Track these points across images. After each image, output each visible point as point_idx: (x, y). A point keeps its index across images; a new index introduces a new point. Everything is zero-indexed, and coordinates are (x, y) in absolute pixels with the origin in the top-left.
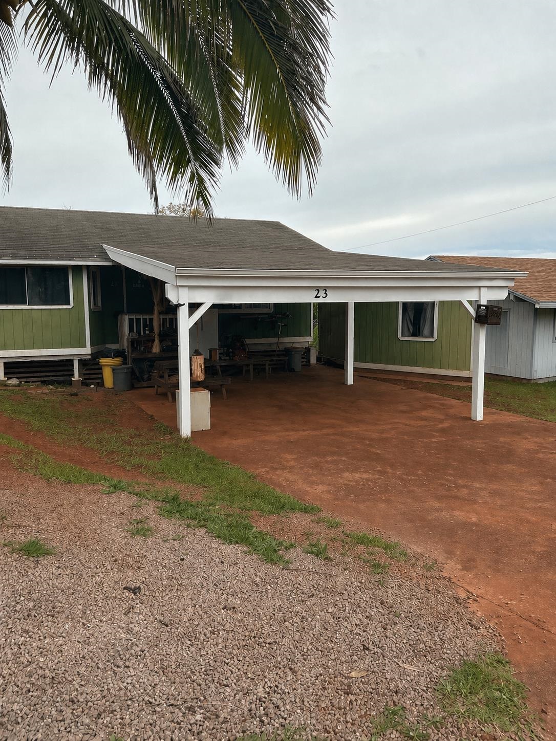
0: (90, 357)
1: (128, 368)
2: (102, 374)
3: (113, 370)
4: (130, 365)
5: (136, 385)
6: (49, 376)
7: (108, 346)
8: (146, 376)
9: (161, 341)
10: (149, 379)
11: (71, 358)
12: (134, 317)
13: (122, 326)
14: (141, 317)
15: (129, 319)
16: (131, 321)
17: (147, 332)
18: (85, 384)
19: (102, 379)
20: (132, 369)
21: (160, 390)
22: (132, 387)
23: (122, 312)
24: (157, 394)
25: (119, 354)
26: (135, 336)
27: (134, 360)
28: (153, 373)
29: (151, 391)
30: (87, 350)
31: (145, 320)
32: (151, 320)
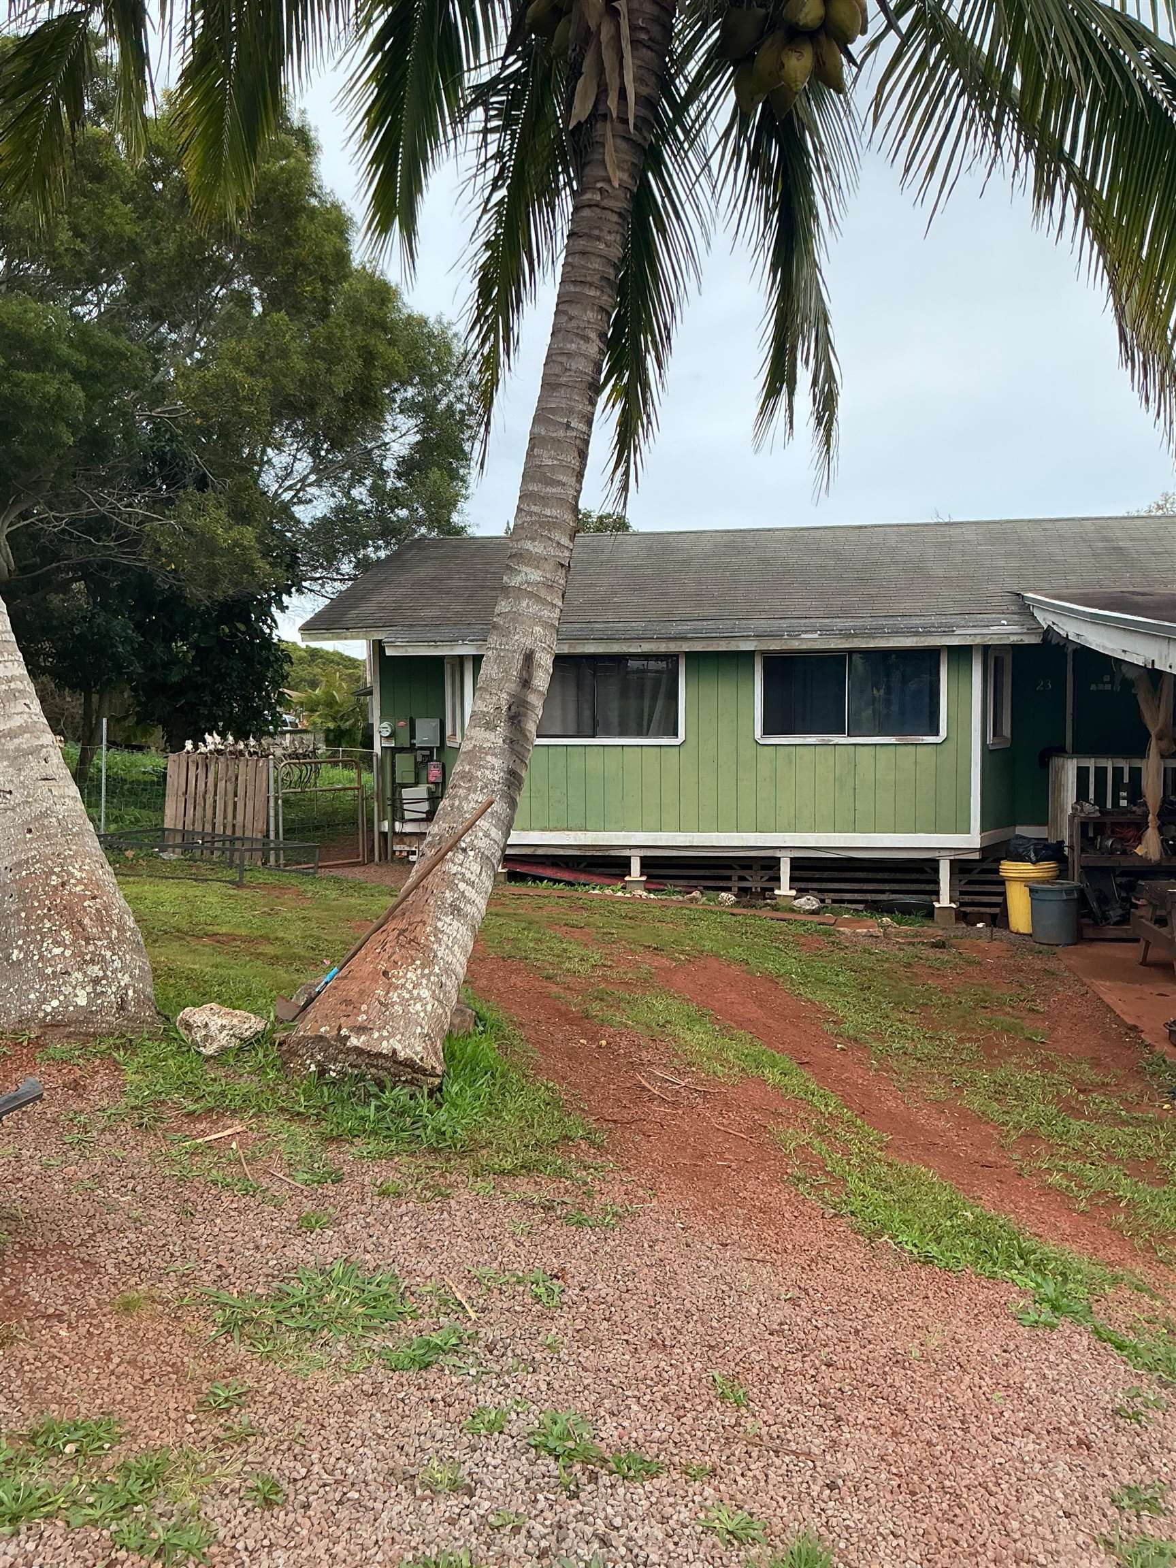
0: (976, 856)
1: (1069, 892)
2: (1003, 894)
3: (1032, 891)
4: (1076, 883)
5: (1089, 933)
6: (883, 892)
7: (1021, 830)
8: (1115, 913)
9: (1160, 829)
10: (1124, 920)
11: (935, 855)
12: (1091, 764)
13: (1059, 787)
14: (1109, 764)
15: (1078, 768)
16: (1082, 773)
17: (1124, 803)
18: (961, 917)
19: (1004, 906)
20: (1081, 892)
21: (1155, 954)
22: (1079, 938)
23: (1061, 751)
24: (1144, 963)
25: (1049, 851)
26: (1089, 808)
27: (1087, 871)
28: (1136, 906)
29: (1129, 953)
30: (972, 839)
31: (1118, 772)
32: (1136, 773)
